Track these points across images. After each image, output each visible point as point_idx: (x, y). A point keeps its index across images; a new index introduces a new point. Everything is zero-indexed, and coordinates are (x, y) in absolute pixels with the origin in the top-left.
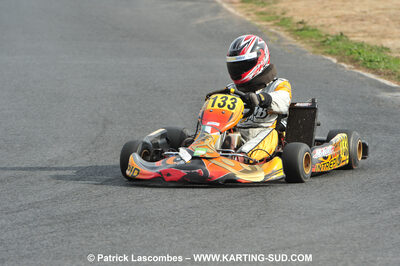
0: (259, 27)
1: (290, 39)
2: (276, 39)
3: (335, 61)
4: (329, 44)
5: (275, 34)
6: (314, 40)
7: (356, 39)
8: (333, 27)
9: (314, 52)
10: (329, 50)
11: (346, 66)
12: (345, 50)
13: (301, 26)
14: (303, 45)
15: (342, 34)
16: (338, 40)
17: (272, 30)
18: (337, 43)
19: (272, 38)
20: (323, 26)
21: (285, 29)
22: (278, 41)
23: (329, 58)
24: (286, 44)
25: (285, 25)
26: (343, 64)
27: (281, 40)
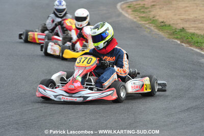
0: (141, 24)
1: (156, 30)
2: (149, 31)
3: (179, 42)
4: (176, 34)
5: (148, 28)
6: (169, 31)
7: (191, 31)
8: (179, 25)
9: (169, 37)
10: (176, 37)
11: (184, 45)
12: (185, 37)
13: (163, 24)
14: (163, 34)
15: (183, 28)
16: (181, 31)
17: (147, 26)
18: (181, 33)
19: (147, 30)
20: (173, 24)
21: (154, 25)
22: (150, 32)
23: (176, 41)
24: (153, 33)
25: (154, 23)
26: (183, 44)
27: (151, 31)
